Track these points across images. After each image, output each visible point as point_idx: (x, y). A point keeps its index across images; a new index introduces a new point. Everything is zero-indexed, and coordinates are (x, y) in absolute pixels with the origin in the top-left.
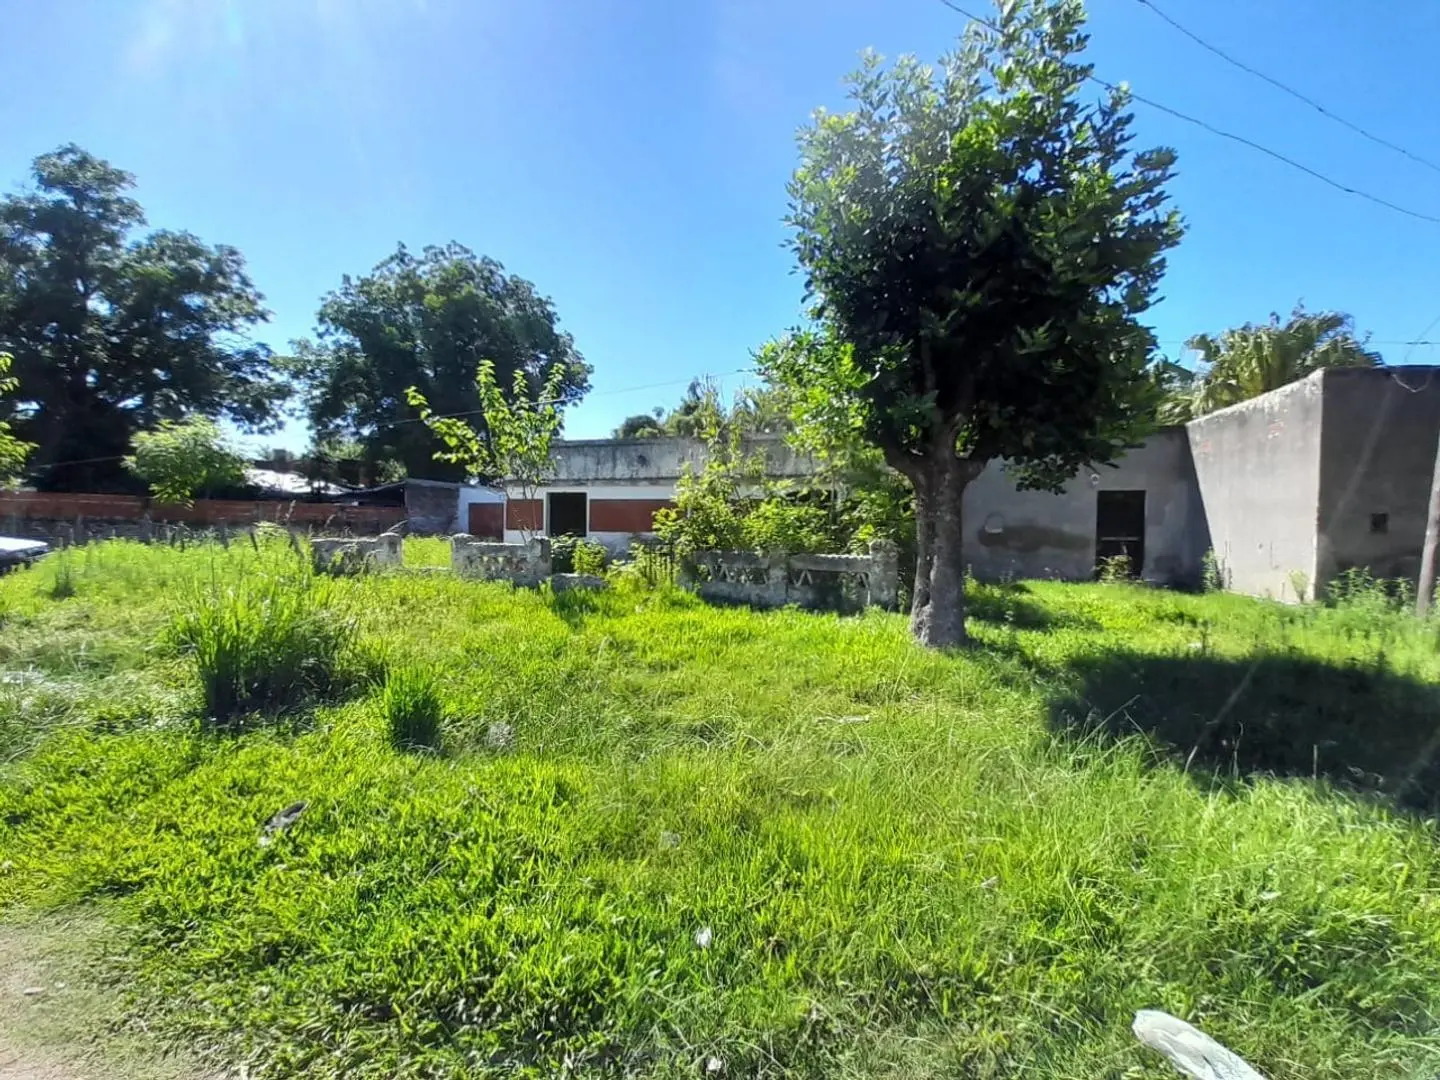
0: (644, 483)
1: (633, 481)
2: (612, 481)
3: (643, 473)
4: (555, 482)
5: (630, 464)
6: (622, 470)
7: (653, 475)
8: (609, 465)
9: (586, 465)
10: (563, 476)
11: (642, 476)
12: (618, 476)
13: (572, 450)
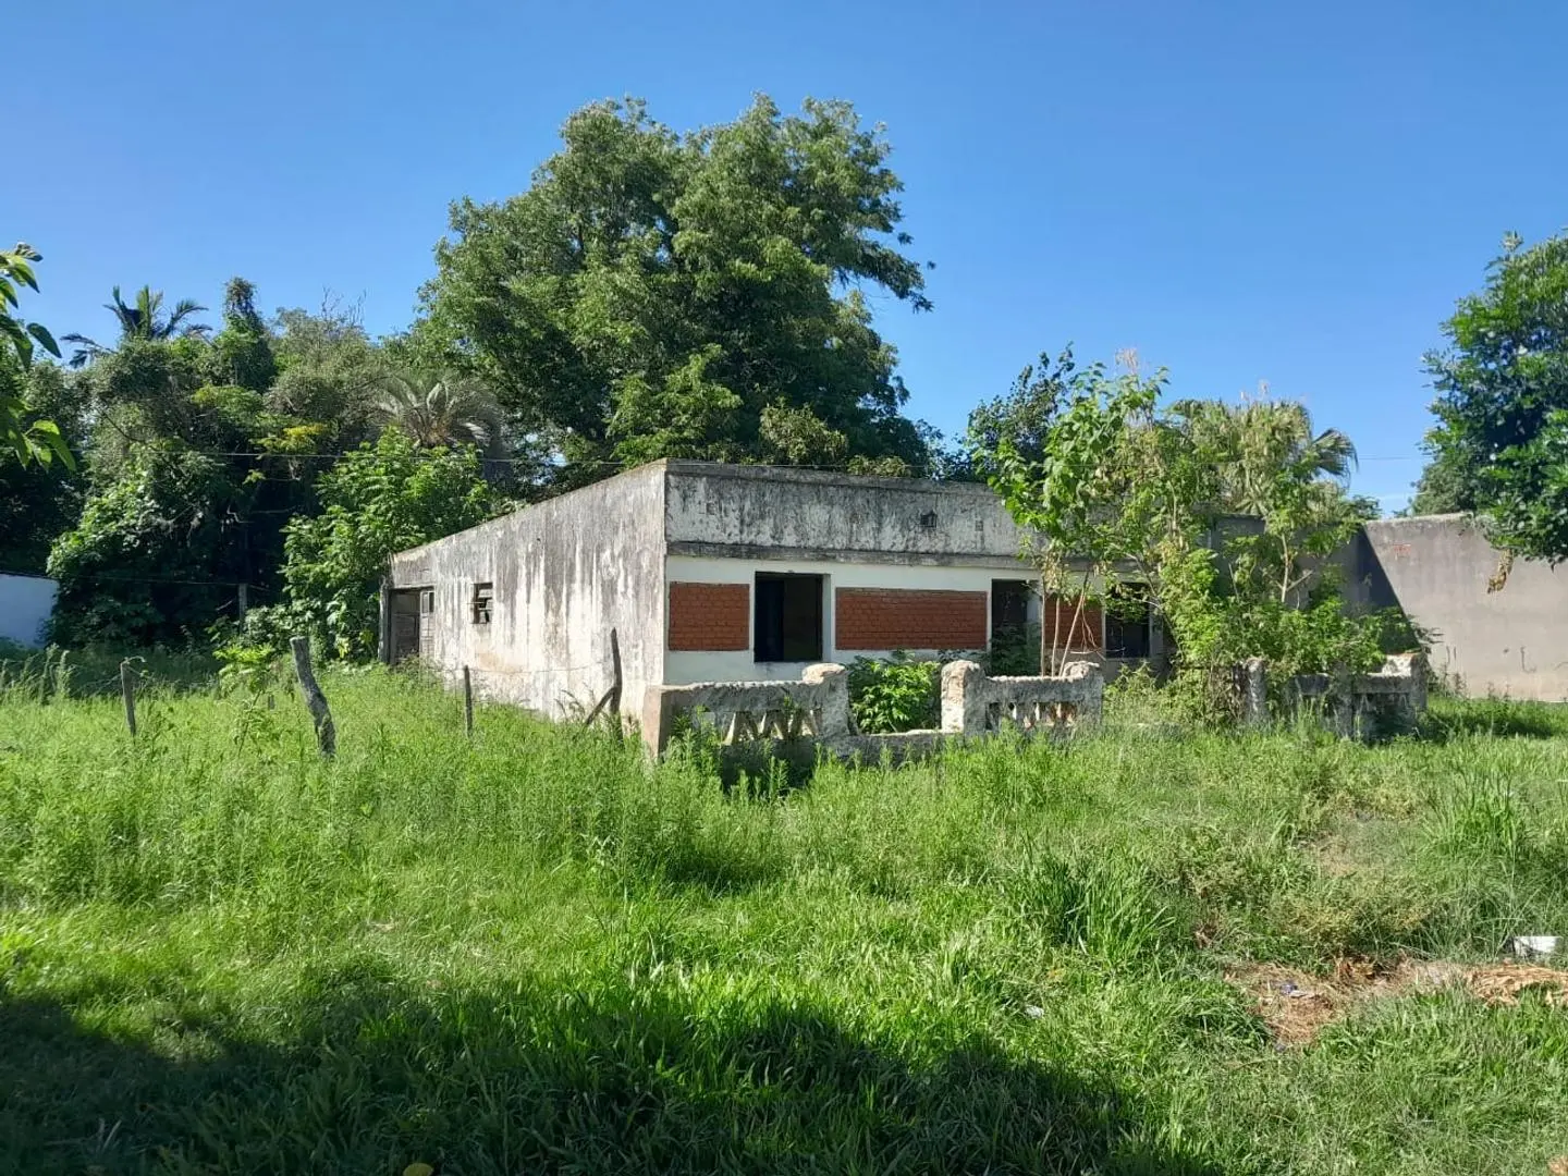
0: (930, 561)
1: (913, 557)
2: (877, 555)
3: (924, 544)
4: (776, 551)
5: (905, 527)
6: (891, 538)
7: (939, 547)
8: (870, 525)
9: (830, 521)
10: (790, 540)
11: (922, 550)
12: (885, 546)
13: (805, 489)
